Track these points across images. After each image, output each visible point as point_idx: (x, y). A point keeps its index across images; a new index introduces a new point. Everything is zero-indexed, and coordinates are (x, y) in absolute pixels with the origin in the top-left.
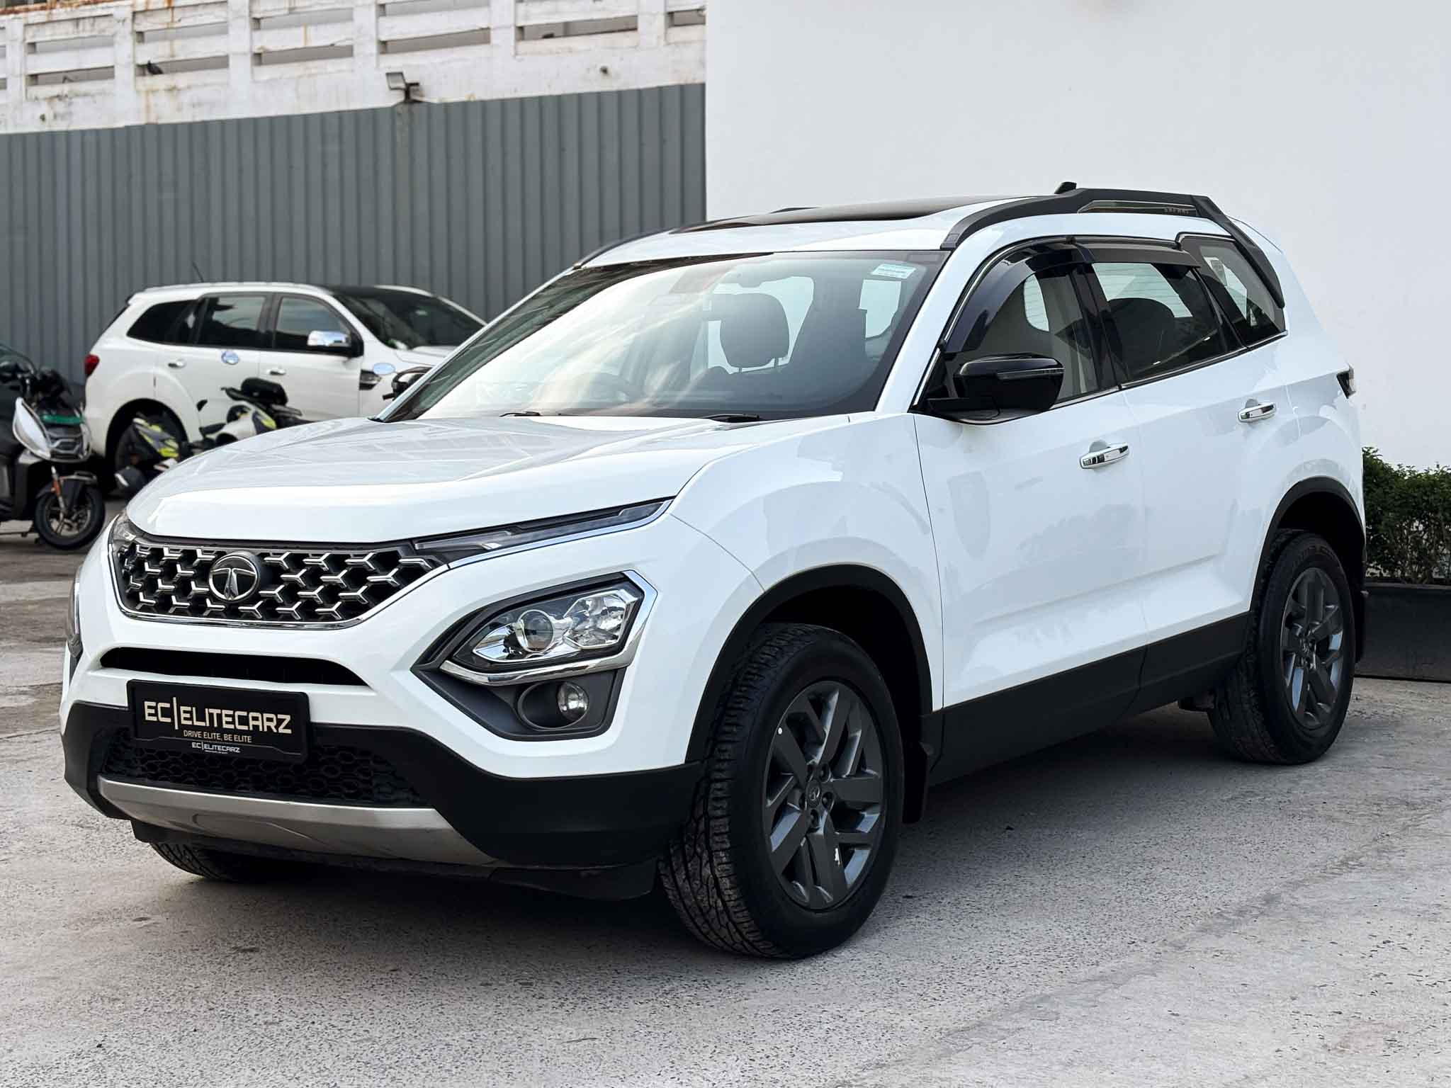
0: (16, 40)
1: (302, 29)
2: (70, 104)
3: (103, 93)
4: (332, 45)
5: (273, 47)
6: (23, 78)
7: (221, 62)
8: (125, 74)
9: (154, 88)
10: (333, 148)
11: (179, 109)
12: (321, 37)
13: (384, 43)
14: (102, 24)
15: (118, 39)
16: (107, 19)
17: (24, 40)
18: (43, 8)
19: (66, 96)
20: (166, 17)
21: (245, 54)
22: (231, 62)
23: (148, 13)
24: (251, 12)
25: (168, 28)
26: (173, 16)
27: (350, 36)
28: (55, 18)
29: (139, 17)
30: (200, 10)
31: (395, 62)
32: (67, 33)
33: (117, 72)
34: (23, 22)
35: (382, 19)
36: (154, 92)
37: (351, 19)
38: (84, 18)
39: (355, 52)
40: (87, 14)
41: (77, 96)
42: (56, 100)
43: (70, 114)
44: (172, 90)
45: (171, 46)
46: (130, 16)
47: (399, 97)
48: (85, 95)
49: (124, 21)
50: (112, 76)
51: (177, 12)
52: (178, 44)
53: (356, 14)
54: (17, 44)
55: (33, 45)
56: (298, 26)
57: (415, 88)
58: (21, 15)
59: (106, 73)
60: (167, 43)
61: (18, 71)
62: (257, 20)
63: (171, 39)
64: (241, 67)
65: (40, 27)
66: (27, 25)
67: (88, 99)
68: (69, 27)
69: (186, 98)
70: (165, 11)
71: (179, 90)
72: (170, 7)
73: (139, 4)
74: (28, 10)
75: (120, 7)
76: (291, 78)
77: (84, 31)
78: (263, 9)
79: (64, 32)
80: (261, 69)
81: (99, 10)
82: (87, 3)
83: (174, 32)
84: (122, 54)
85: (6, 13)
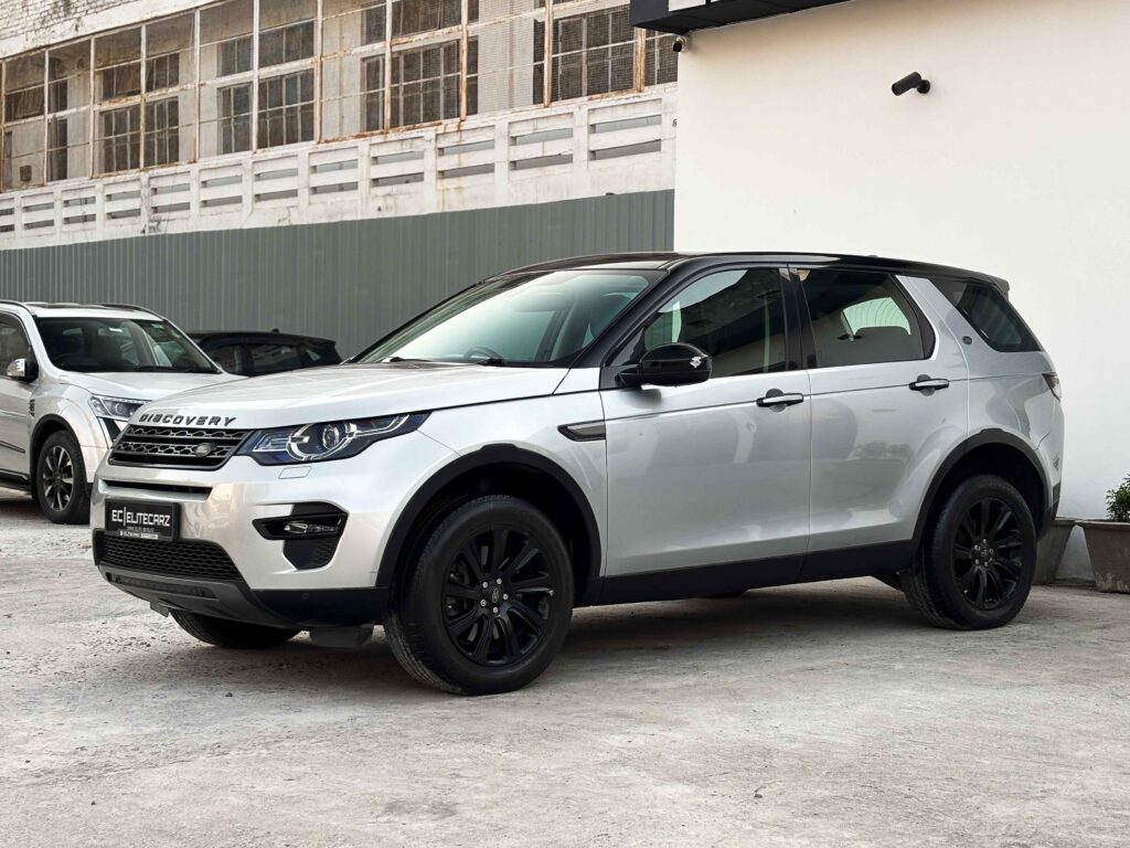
0: (363, 156)
1: (541, 144)
2: (396, 199)
3: (418, 192)
4: (560, 154)
5: (522, 157)
6: (368, 181)
7: (488, 169)
8: (430, 177)
9: (448, 187)
11: (463, 202)
12: (553, 148)
13: (593, 152)
14: (418, 142)
15: (426, 154)
16: (420, 140)
17: (370, 155)
18: (382, 133)
19: (394, 194)
20: (456, 138)
21: (504, 162)
22: (496, 167)
23: (446, 135)
24: (509, 132)
25: (458, 145)
26: (461, 137)
27: (570, 148)
28: (388, 139)
29: (440, 137)
30: (478, 132)
31: (598, 165)
32: (396, 150)
33: (426, 176)
34: (368, 143)
35: (592, 136)
36: (448, 190)
37: (571, 136)
38: (407, 139)
39: (574, 159)
40: (408, 136)
41: (401, 194)
42: (388, 197)
43: (396, 205)
44: (458, 188)
45: (460, 157)
46: (434, 137)
48: (407, 192)
49: (430, 140)
50: (422, 180)
51: (464, 135)
52: (464, 156)
53: (575, 133)
54: (365, 158)
55: (375, 158)
56: (537, 141)
58: (368, 139)
59: (418, 177)
60: (456, 156)
61: (365, 177)
62: (514, 138)
63: (459, 153)
64: (502, 169)
65: (380, 147)
66: (371, 145)
67: (408, 195)
68: (398, 144)
69: (466, 194)
70: (456, 133)
71: (462, 188)
72: (459, 131)
73: (441, 129)
74: (372, 135)
75: (428, 132)
76: (532, 179)
77: (406, 148)
78: (517, 131)
79: (394, 149)
80: (516, 172)
81: (415, 133)
82: (409, 129)
83: (461, 148)
84: (429, 164)
85: (358, 137)
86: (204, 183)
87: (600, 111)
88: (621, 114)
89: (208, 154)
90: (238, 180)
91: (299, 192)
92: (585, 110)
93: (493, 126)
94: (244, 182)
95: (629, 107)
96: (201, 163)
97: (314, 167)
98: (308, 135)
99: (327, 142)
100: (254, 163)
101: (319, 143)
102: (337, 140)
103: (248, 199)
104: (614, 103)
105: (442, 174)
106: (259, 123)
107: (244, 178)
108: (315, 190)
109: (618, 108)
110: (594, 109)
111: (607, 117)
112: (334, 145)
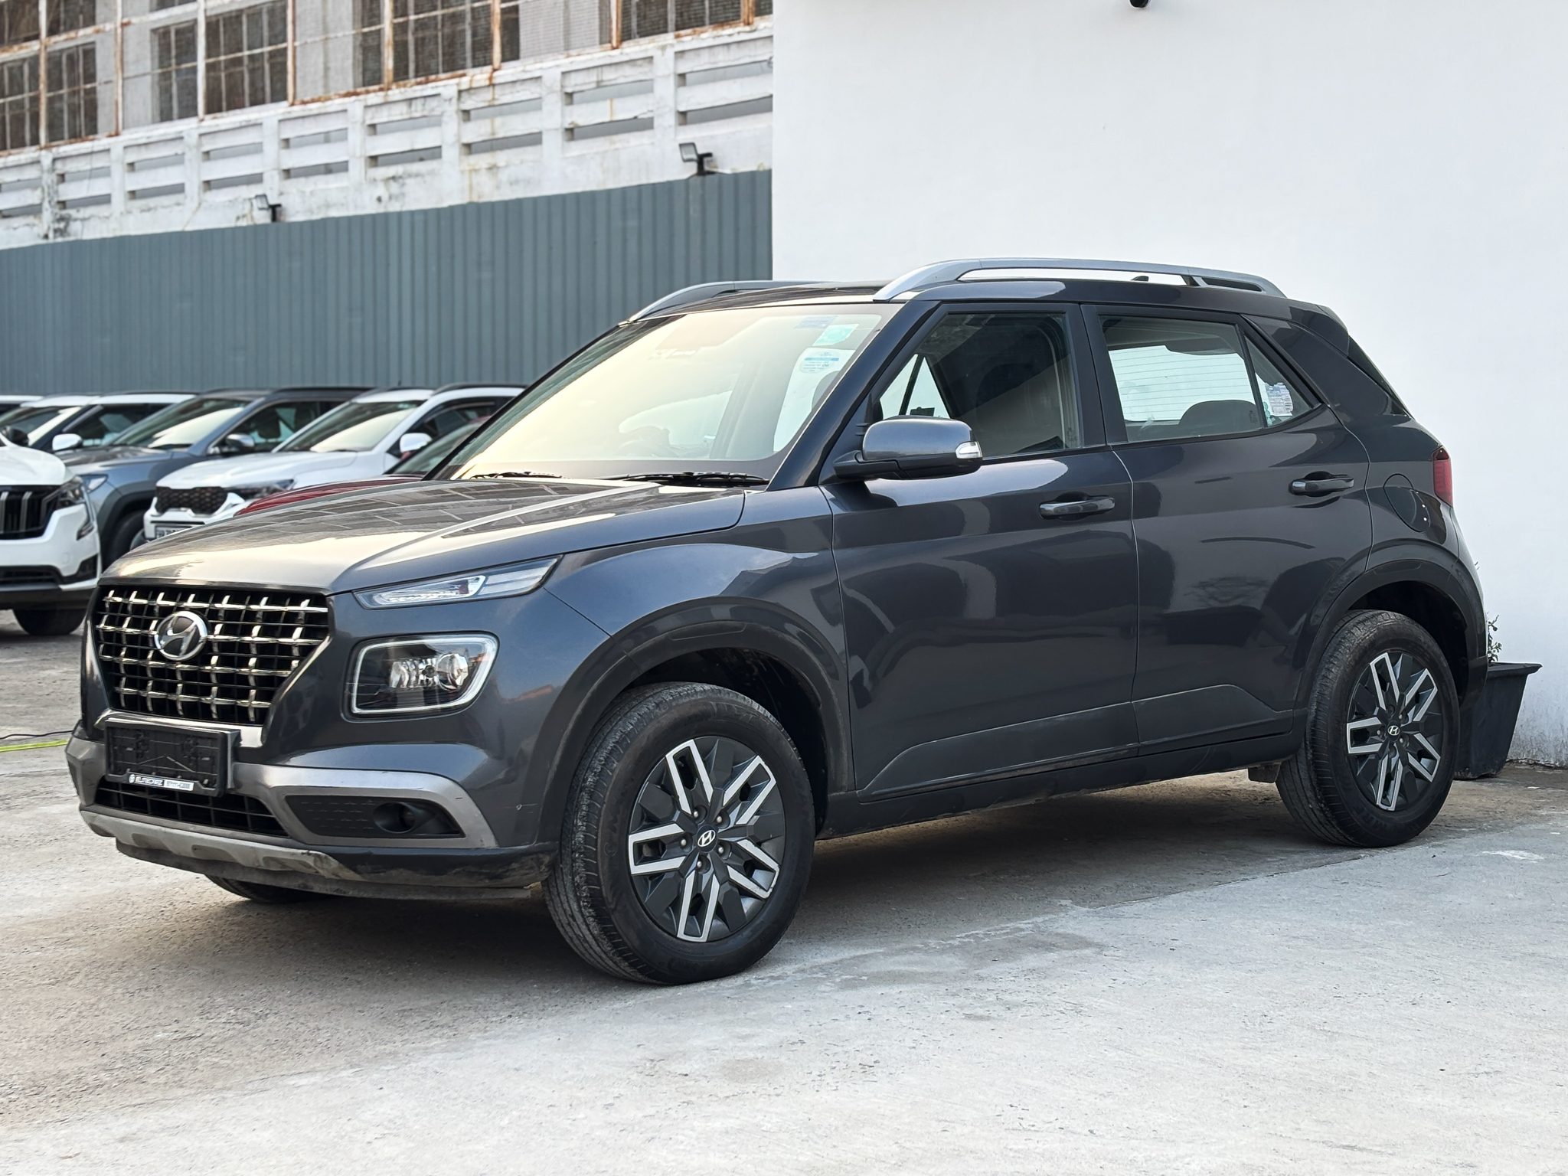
0: (356, 122)
1: (608, 102)
2: (403, 185)
3: (432, 173)
4: (635, 118)
5: (581, 122)
6: (363, 160)
7: (534, 139)
8: (451, 153)
9: (477, 167)
10: (632, 223)
11: (498, 187)
12: (626, 109)
13: (683, 114)
14: (433, 103)
15: (445, 119)
16: (436, 99)
17: (364, 122)
18: (381, 90)
19: (400, 177)
20: (486, 96)
21: (556, 129)
22: (545, 137)
23: (472, 91)
24: (562, 86)
25: (489, 106)
26: (494, 94)
27: (650, 109)
28: (391, 99)
29: (464, 95)
30: (518, 87)
31: (690, 133)
32: (402, 114)
33: (444, 151)
34: (362, 104)
35: (682, 90)
36: (476, 171)
37: (651, 90)
38: (416, 98)
39: (656, 123)
40: (418, 94)
41: (410, 176)
42: (392, 182)
43: (404, 195)
44: (492, 168)
45: (492, 123)
46: (455, 94)
47: (693, 168)
48: (417, 175)
49: (450, 100)
50: (440, 156)
51: (497, 88)
52: (498, 121)
53: (656, 85)
54: (358, 126)
55: (373, 126)
56: (604, 99)
57: (708, 159)
58: (362, 97)
59: (433, 153)
60: (488, 122)
61: (358, 154)
62: (570, 95)
63: (492, 117)
64: (553, 141)
65: (379, 109)
66: (367, 107)
67: (419, 179)
68: (403, 107)
69: (504, 176)
70: (486, 89)
71: (498, 168)
72: (492, 85)
73: (465, 82)
74: (368, 92)
75: (446, 86)
76: (597, 153)
77: (418, 110)
78: (573, 83)
79: (399, 112)
80: (573, 144)
81: (429, 89)
82: (419, 84)
83: (494, 108)
84: (449, 134)
85: (348, 95)
86: (131, 165)
87: (691, 54)
88: (723, 58)
89: (138, 124)
90: (178, 160)
91: (265, 177)
92: (670, 53)
93: (539, 78)
94: (187, 163)
95: (733, 47)
96: (127, 137)
97: (287, 141)
98: (279, 95)
99: (304, 103)
100: (201, 135)
101: (293, 104)
102: (318, 100)
103: (193, 188)
104: (711, 42)
105: (469, 148)
106: (208, 78)
107: (187, 157)
108: (288, 173)
109: (716, 50)
110: (683, 52)
111: (703, 62)
112: (314, 108)
